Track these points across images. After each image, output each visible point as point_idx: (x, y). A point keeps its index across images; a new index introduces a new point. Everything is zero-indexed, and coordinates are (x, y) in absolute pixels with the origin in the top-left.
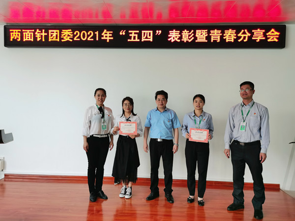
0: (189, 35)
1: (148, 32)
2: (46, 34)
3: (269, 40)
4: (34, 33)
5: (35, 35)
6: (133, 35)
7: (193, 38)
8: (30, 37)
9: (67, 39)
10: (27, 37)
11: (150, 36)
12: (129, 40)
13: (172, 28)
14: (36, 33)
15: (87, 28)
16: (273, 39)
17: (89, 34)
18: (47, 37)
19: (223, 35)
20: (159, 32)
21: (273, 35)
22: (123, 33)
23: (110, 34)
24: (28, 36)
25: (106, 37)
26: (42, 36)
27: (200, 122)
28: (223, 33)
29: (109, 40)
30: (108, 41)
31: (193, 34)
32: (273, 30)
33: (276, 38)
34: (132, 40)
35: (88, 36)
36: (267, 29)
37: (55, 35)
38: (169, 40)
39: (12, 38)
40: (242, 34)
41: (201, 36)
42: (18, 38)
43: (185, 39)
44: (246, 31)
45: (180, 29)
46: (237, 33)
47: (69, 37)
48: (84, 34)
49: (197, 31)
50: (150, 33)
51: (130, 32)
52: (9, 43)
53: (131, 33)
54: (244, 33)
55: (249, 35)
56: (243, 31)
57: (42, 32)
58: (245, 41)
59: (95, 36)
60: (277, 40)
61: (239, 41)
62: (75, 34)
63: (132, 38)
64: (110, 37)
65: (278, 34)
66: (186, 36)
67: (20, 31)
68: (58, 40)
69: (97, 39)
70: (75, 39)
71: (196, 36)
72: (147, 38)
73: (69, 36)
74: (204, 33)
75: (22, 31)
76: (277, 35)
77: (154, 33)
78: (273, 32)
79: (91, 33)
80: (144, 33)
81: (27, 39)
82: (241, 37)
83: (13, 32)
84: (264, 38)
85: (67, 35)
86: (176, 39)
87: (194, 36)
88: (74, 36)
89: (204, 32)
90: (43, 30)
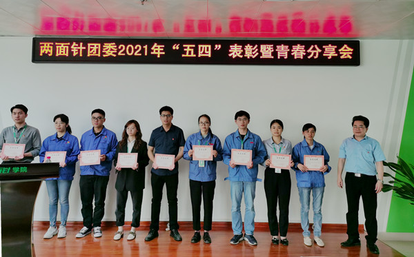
0: (253, 51)
1: (206, 46)
2: (84, 48)
3: (342, 57)
4: (70, 46)
5: (70, 49)
6: (188, 50)
7: (257, 54)
8: (64, 52)
9: (109, 54)
10: (61, 51)
11: (208, 50)
12: (183, 55)
13: (233, 42)
14: (72, 47)
15: (134, 42)
16: (346, 55)
17: (136, 48)
18: (85, 52)
19: (290, 50)
20: (218, 47)
21: (346, 52)
22: (176, 47)
23: (161, 48)
24: (62, 49)
25: (157, 51)
26: (79, 50)
27: (280, 150)
28: (291, 48)
29: (161, 55)
30: (159, 56)
31: (257, 50)
32: (345, 46)
33: (350, 55)
34: (187, 55)
35: (135, 50)
36: (339, 45)
37: (95, 49)
38: (230, 55)
39: (42, 52)
40: (312, 50)
41: (266, 51)
42: (49, 53)
43: (248, 55)
44: (316, 46)
45: (243, 43)
46: (306, 48)
47: (112, 52)
48: (130, 48)
49: (262, 46)
50: (208, 48)
51: (184, 46)
52: (37, 58)
53: (186, 48)
54: (314, 49)
55: (320, 51)
56: (312, 47)
57: (79, 46)
58: (315, 57)
59: (143, 50)
60: (350, 57)
61: (309, 57)
62: (120, 48)
63: (188, 53)
64: (161, 51)
65: (352, 50)
66: (250, 52)
67: (52, 44)
68: (99, 55)
69: (146, 54)
70: (119, 54)
71: (261, 51)
72: (204, 53)
73: (112, 50)
74: (270, 49)
75: (54, 44)
76: (350, 51)
77: (213, 47)
78: (346, 48)
79: (138, 48)
80: (201, 48)
81: (60, 54)
82: (310, 53)
83: (43, 45)
84: (336, 55)
85: (110, 49)
86: (238, 55)
87: (259, 51)
88: (118, 50)
89: (270, 47)
90: (81, 44)
